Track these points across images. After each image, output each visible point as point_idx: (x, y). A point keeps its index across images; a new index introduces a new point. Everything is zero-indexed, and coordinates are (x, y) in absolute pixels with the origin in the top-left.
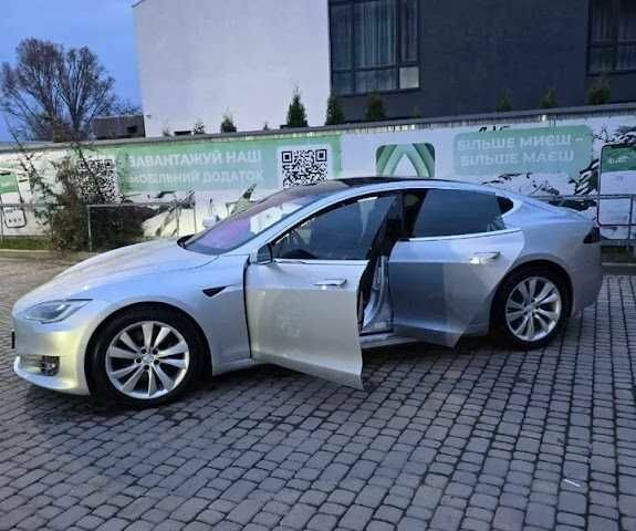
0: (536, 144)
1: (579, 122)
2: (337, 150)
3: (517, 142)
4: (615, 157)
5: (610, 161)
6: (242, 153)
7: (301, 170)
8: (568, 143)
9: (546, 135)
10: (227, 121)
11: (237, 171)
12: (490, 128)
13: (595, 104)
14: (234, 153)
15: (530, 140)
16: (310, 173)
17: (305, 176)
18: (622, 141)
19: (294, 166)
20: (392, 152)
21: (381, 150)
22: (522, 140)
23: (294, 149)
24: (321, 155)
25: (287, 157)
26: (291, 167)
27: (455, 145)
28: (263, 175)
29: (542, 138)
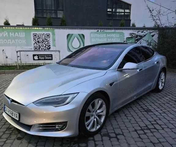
0: (111, 36)
1: (121, 31)
2: (54, 34)
3: (106, 35)
4: (129, 41)
5: (128, 41)
6: (16, 33)
7: (41, 40)
8: (119, 36)
9: (114, 34)
10: (7, 21)
11: (14, 40)
12: (99, 31)
13: (122, 26)
14: (13, 33)
15: (110, 35)
16: (44, 41)
17: (42, 42)
18: (130, 37)
19: (38, 39)
20: (72, 36)
21: (68, 35)
22: (108, 35)
23: (38, 33)
24: (48, 36)
25: (35, 36)
26: (37, 39)
27: (90, 35)
28: (26, 42)
29: (113, 35)
